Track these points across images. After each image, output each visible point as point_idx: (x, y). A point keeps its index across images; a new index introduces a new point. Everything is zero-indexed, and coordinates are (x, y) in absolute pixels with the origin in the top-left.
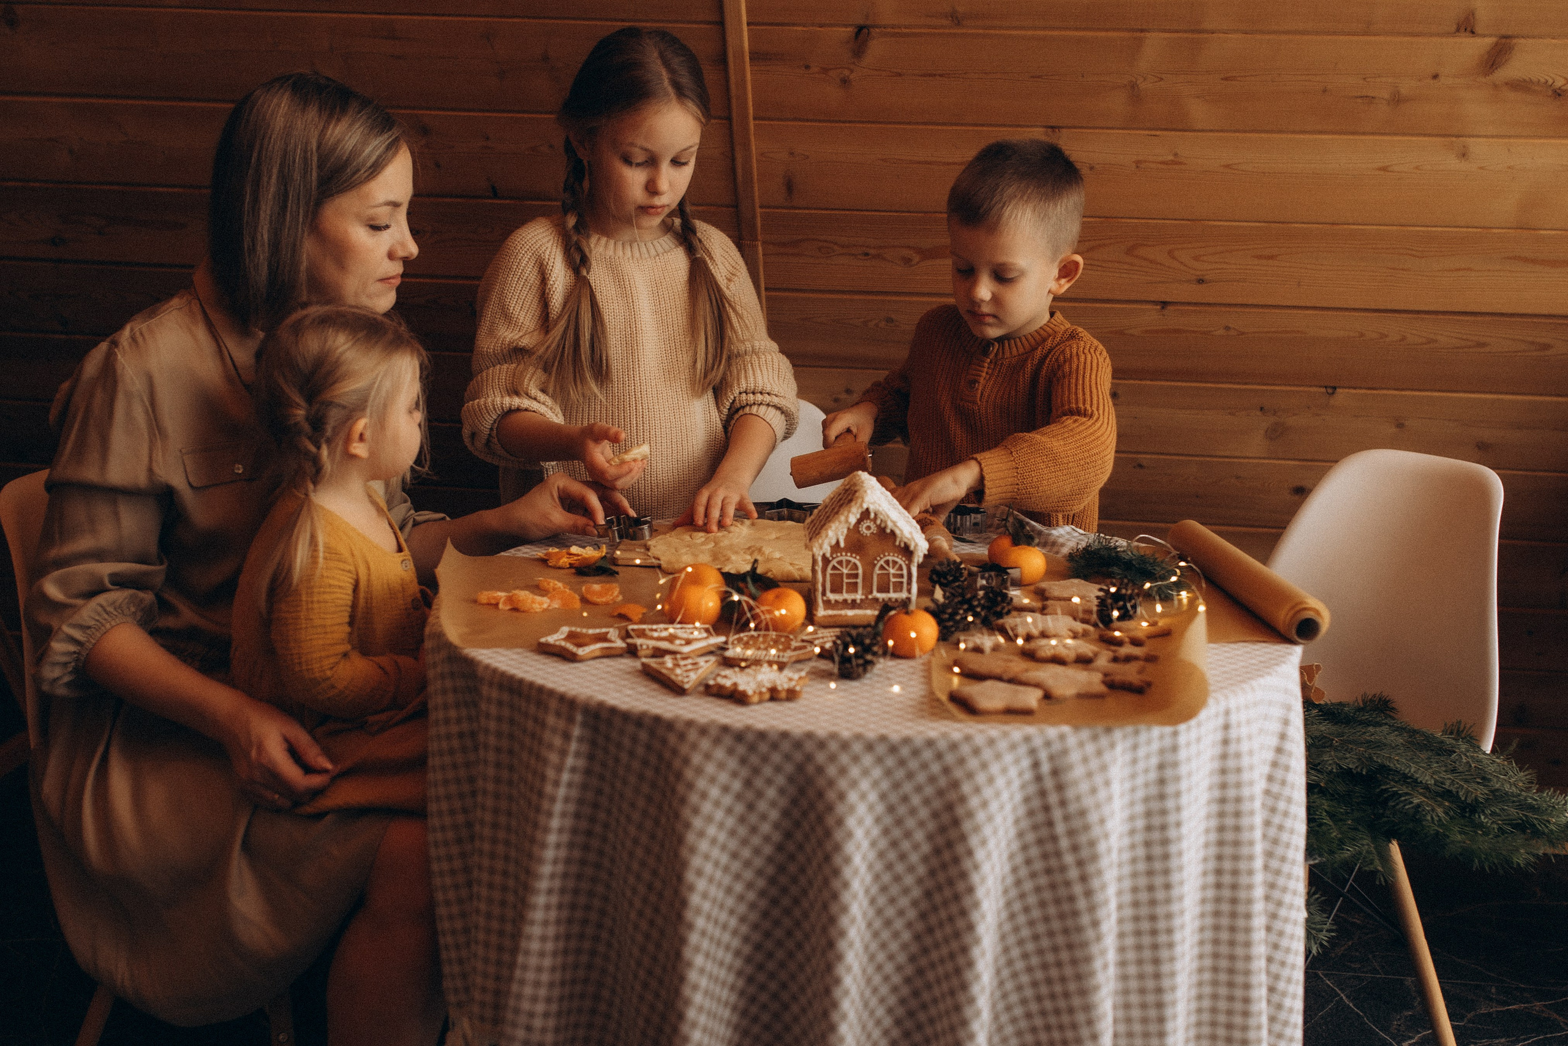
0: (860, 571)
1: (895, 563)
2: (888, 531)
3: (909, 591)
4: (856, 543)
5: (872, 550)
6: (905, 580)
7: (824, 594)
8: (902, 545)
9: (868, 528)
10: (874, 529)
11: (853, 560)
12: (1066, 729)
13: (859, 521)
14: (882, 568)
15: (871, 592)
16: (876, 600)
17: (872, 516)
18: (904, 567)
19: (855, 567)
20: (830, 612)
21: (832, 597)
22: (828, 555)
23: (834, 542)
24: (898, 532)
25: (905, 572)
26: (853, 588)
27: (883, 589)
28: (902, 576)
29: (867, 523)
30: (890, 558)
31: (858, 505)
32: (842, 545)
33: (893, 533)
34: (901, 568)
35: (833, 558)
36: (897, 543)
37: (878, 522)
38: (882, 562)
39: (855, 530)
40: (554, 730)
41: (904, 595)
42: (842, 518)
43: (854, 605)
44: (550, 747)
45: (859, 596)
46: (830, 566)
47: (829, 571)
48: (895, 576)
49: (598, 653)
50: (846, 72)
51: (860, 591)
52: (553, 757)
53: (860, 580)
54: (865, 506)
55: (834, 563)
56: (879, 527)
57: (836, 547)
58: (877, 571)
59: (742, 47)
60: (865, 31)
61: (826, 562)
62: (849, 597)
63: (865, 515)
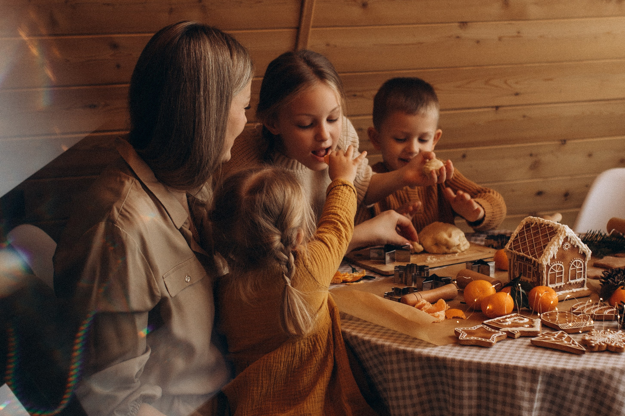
0: (563, 270)
1: (579, 262)
2: (576, 246)
3: (584, 276)
4: (561, 256)
5: (569, 258)
6: (582, 271)
7: (547, 285)
8: (582, 253)
9: (567, 246)
10: (569, 246)
11: (560, 265)
13: (563, 244)
14: (573, 266)
15: (568, 280)
16: (570, 284)
17: (569, 239)
19: (561, 268)
21: (550, 286)
22: (549, 264)
23: (552, 256)
24: (580, 246)
25: (583, 267)
26: (560, 279)
27: (573, 278)
28: (581, 269)
30: (576, 261)
31: (563, 234)
32: (556, 257)
33: (578, 247)
34: (581, 265)
35: (551, 265)
36: (580, 252)
37: (572, 242)
38: (573, 263)
39: (560, 249)
41: (582, 279)
42: (556, 243)
43: (560, 289)
45: (562, 283)
46: (550, 270)
47: (549, 273)
48: (579, 269)
51: (563, 281)
53: (563, 275)
54: (566, 235)
55: (552, 268)
56: (572, 245)
57: (553, 259)
58: (571, 268)
61: (548, 267)
62: (558, 285)
63: (566, 239)
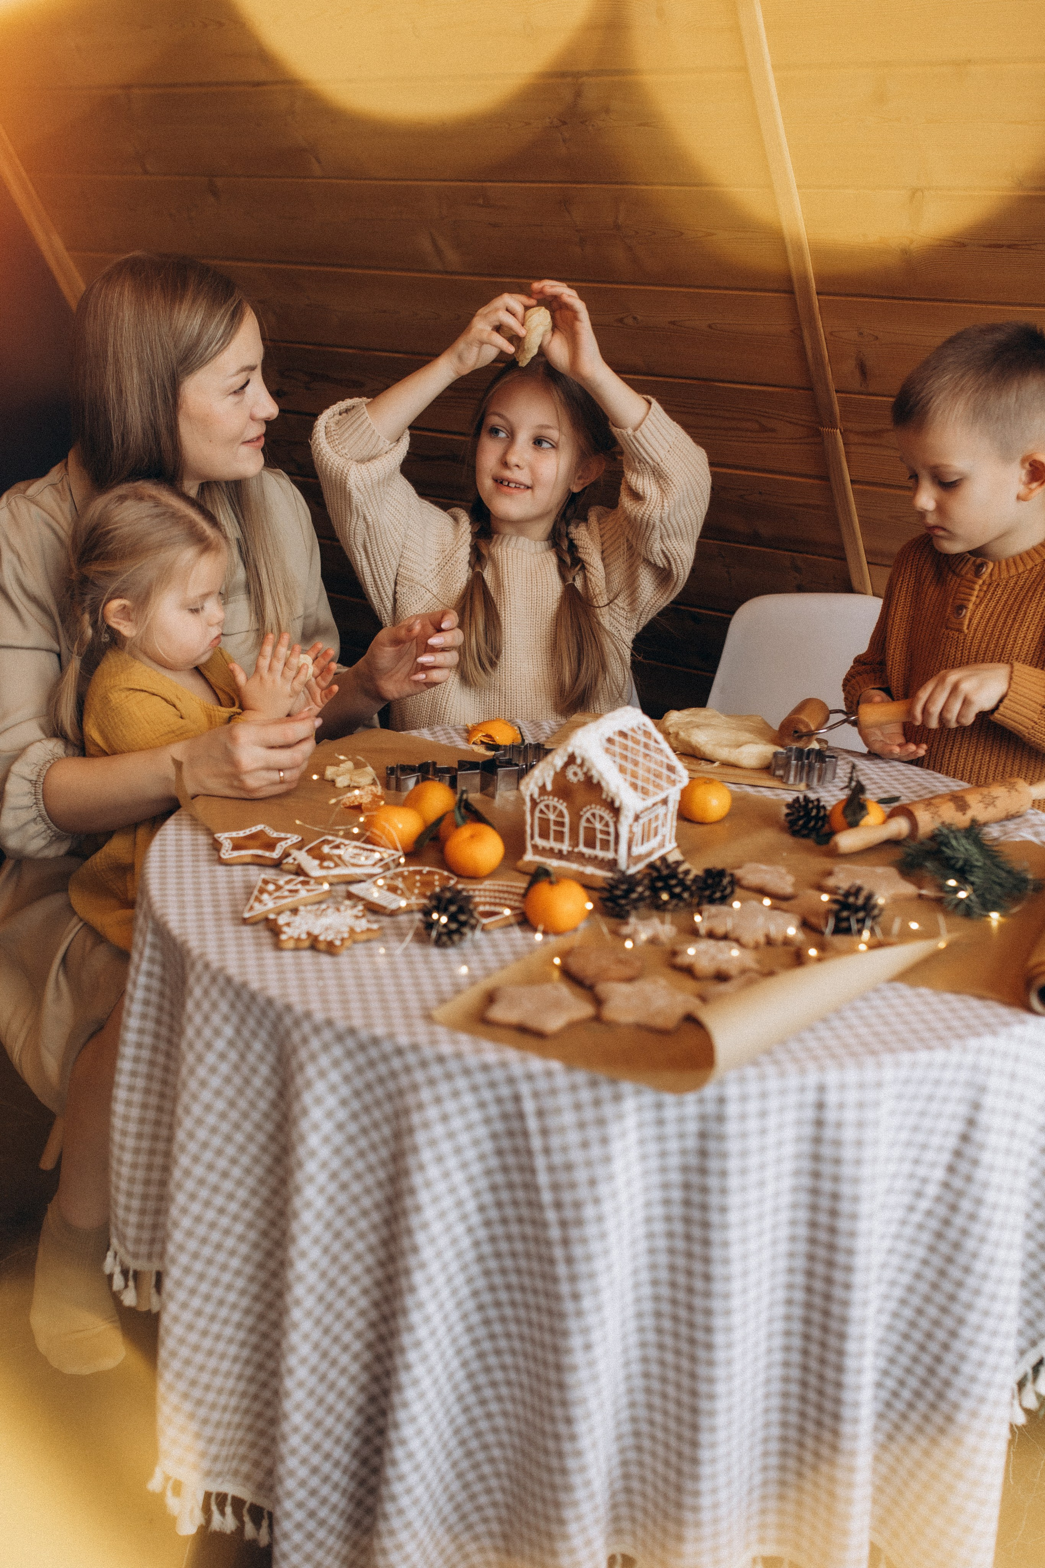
0: (567, 820)
1: (602, 818)
2: (595, 781)
3: (616, 851)
4: (563, 789)
5: (579, 799)
6: (612, 838)
7: (532, 837)
8: (608, 799)
10: (581, 777)
11: (560, 806)
12: (556, 1065)
13: (567, 765)
14: (589, 820)
15: (577, 845)
16: (582, 855)
17: (579, 761)
18: (611, 824)
19: (561, 815)
20: (538, 859)
21: (540, 842)
22: (536, 796)
23: (540, 784)
24: (603, 784)
25: (612, 830)
26: (560, 837)
27: (590, 843)
28: (608, 833)
29: (571, 769)
32: (549, 787)
33: (599, 784)
34: (606, 825)
35: (541, 801)
36: (604, 796)
37: (585, 769)
38: (588, 815)
39: (560, 776)
41: (610, 855)
43: (560, 855)
45: (565, 847)
46: (538, 809)
47: (537, 814)
48: (602, 832)
51: (567, 841)
53: (566, 830)
54: (570, 750)
55: (541, 806)
56: (585, 774)
57: (543, 790)
58: (583, 823)
61: (534, 803)
62: (557, 846)
63: (572, 759)
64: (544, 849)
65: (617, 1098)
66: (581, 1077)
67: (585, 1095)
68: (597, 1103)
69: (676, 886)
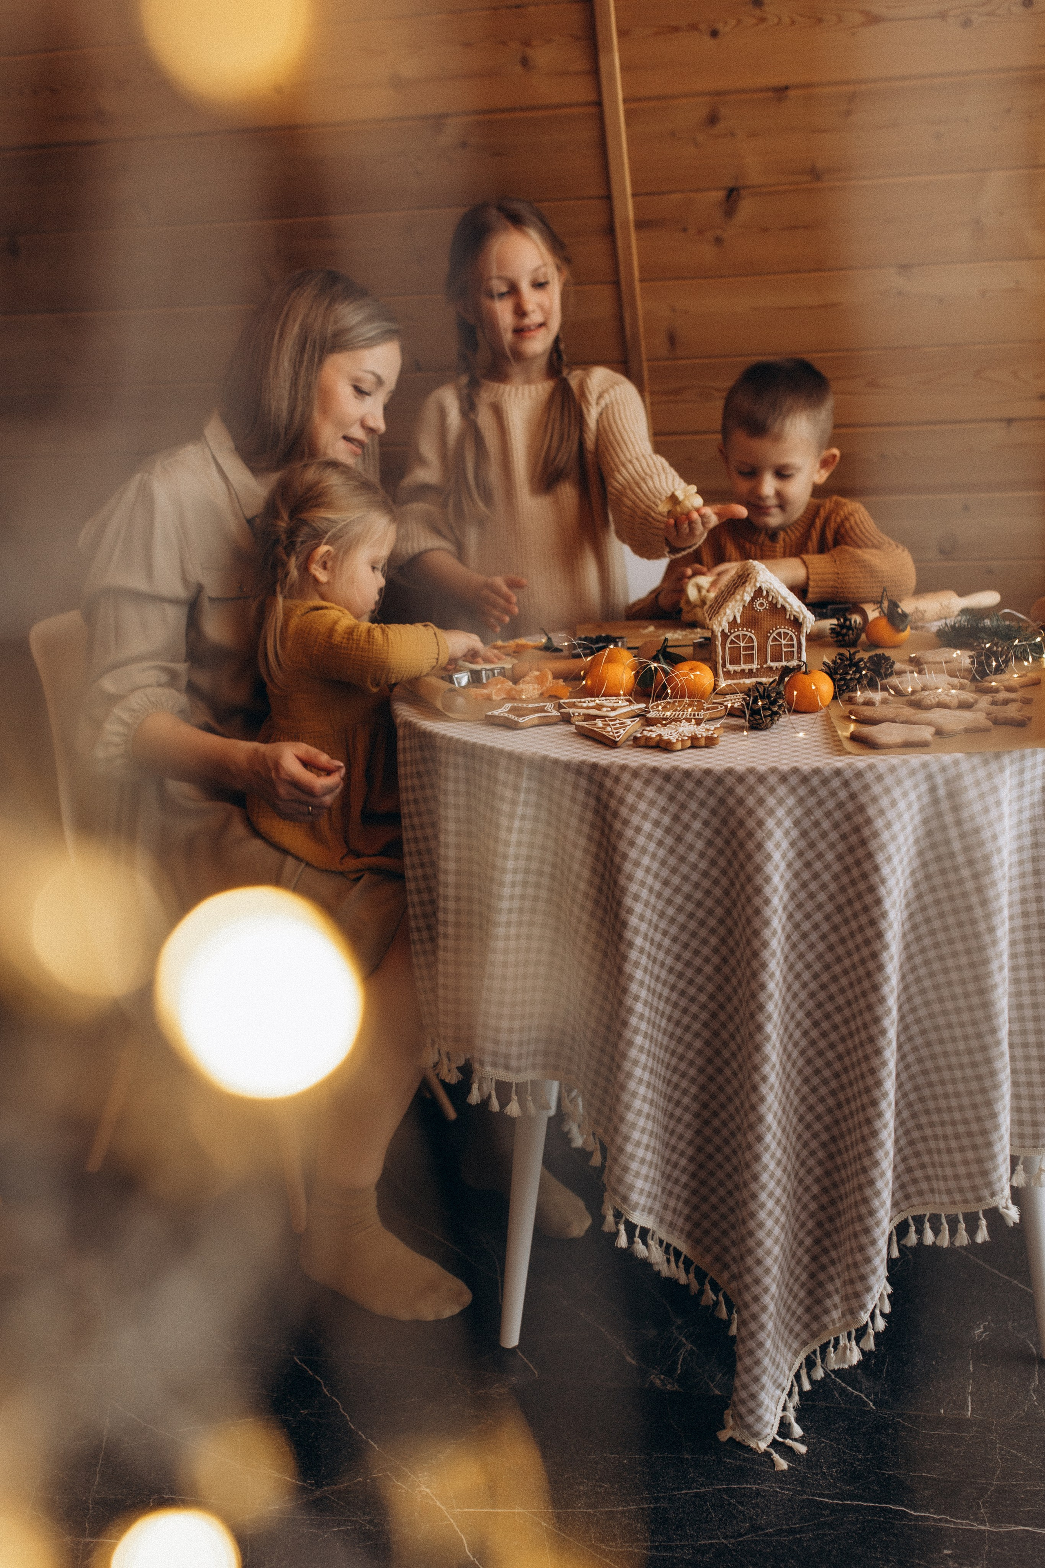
0: (755, 644)
1: (786, 634)
2: (779, 606)
3: (799, 659)
4: (751, 619)
5: (766, 625)
6: (795, 649)
7: (724, 666)
8: (792, 618)
9: (762, 604)
10: (766, 605)
11: (749, 634)
13: (753, 599)
14: (775, 639)
15: (766, 662)
16: (771, 668)
17: (765, 593)
18: (795, 638)
19: (751, 640)
20: (731, 681)
21: (731, 668)
22: (727, 631)
23: (731, 619)
24: (787, 606)
25: (795, 642)
26: (750, 659)
27: (777, 658)
28: (792, 646)
29: (760, 600)
30: (782, 631)
31: (752, 584)
32: (739, 621)
33: (783, 607)
34: (791, 639)
35: (731, 634)
36: (788, 617)
37: (770, 599)
38: (775, 634)
39: (749, 608)
40: (505, 784)
41: (794, 663)
42: (738, 597)
43: (751, 673)
44: (502, 799)
45: (755, 666)
46: (729, 641)
47: (728, 645)
48: (786, 646)
49: (536, 722)
50: (719, 232)
51: (756, 662)
52: (506, 807)
53: (755, 652)
54: (758, 585)
55: (732, 637)
56: (770, 603)
57: (733, 624)
58: (770, 642)
59: (627, 218)
60: (735, 193)
61: (725, 636)
62: (746, 667)
63: (759, 592)
64: (735, 671)
65: (1002, 769)
66: (976, 760)
67: (981, 773)
68: (990, 776)
69: (863, 669)
